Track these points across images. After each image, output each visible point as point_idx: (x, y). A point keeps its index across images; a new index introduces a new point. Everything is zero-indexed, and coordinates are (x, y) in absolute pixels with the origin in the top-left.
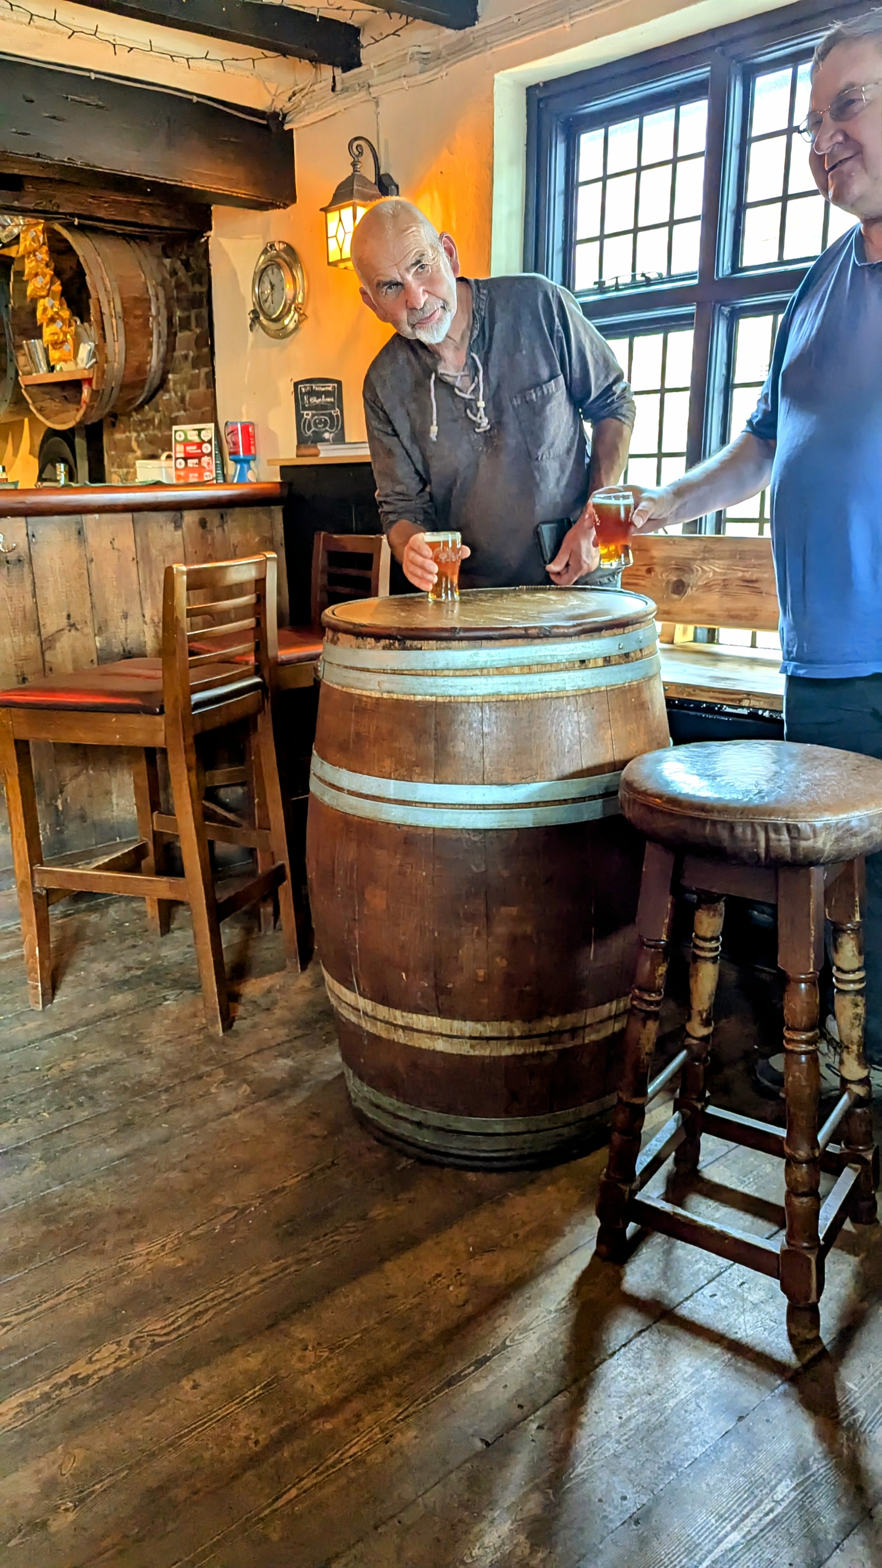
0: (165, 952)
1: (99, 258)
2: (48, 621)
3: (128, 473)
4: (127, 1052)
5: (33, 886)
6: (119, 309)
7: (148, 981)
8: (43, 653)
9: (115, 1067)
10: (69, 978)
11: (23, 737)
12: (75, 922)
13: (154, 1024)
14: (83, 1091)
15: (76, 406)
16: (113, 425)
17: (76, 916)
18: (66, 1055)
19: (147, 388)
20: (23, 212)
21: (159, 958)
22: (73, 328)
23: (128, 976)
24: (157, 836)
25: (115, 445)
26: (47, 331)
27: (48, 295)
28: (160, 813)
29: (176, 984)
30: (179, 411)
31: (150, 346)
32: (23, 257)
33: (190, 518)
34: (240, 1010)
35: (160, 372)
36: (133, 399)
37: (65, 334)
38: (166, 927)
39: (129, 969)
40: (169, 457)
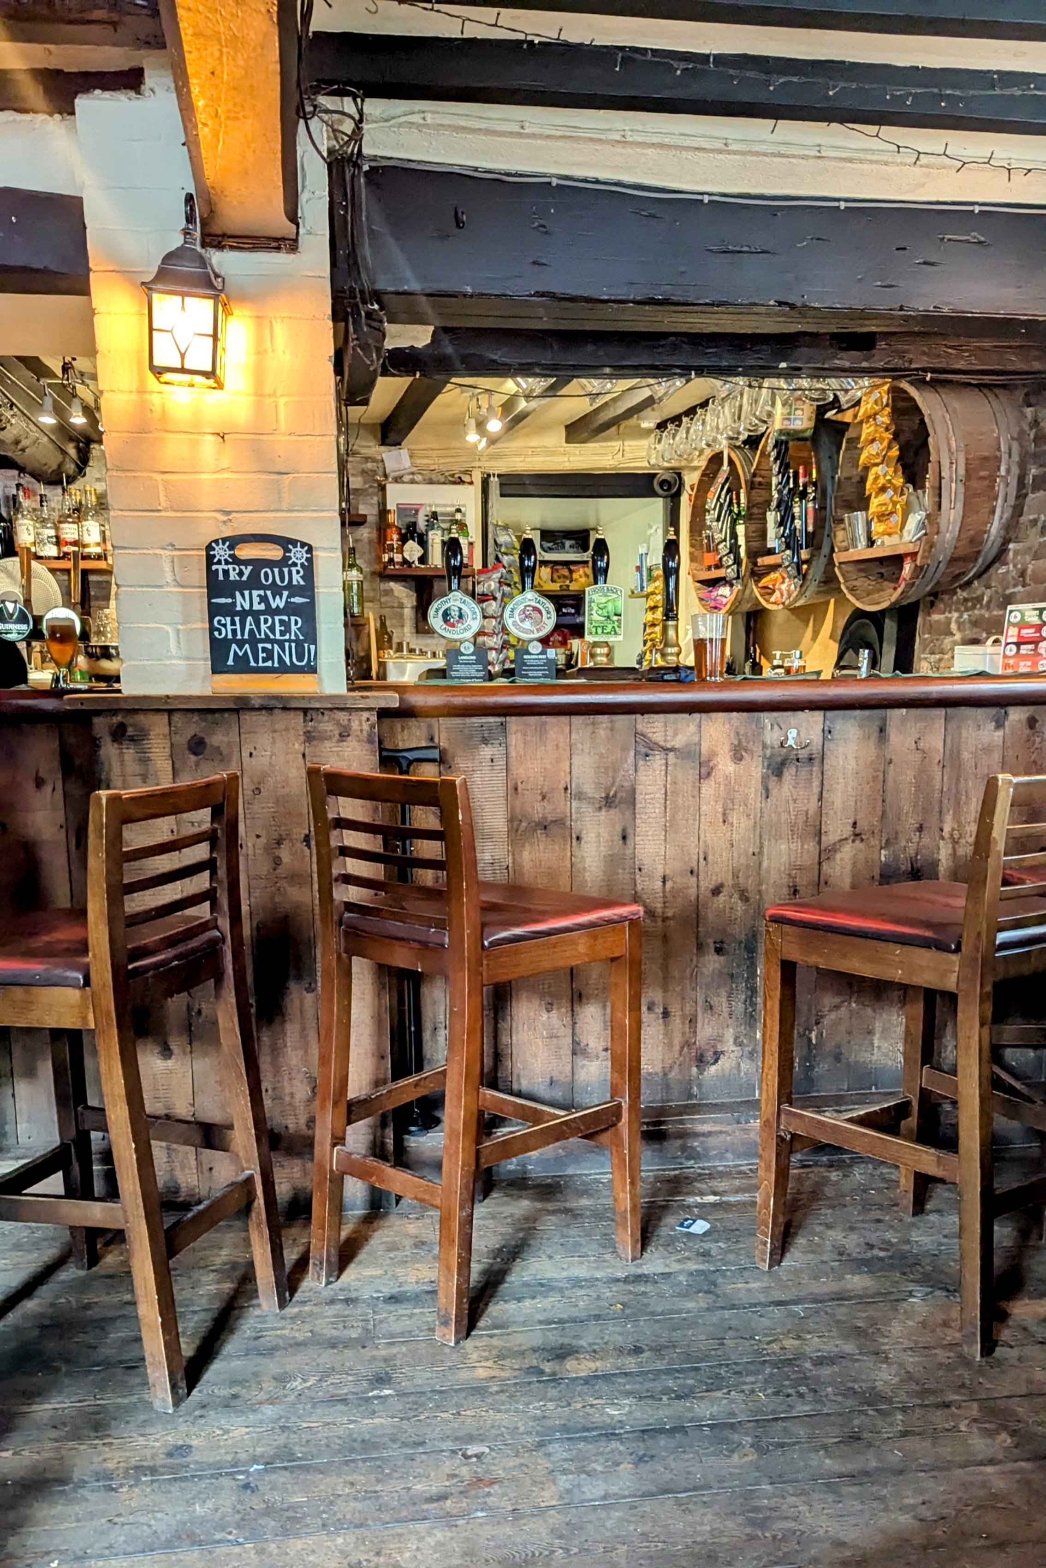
0: (915, 1236)
1: (947, 415)
2: (830, 828)
3: (940, 660)
4: (859, 1347)
5: (778, 1127)
6: (962, 471)
7: (892, 1267)
8: (820, 863)
9: (844, 1362)
10: (801, 1241)
11: (791, 958)
12: (815, 1175)
13: (895, 1323)
14: (804, 1379)
15: (893, 585)
16: (932, 604)
17: (816, 1169)
18: (789, 1332)
19: (980, 560)
20: (870, 372)
21: (908, 1242)
22: (904, 497)
23: (869, 1255)
24: (925, 1094)
25: (931, 628)
26: (875, 504)
27: (882, 463)
28: (932, 1067)
29: (926, 1280)
30: (1015, 586)
31: (993, 512)
32: (861, 422)
33: (1017, 715)
34: (1006, 1335)
35: (1000, 541)
36: (964, 573)
37: (895, 504)
38: (919, 1206)
39: (871, 1246)
40: (996, 641)
